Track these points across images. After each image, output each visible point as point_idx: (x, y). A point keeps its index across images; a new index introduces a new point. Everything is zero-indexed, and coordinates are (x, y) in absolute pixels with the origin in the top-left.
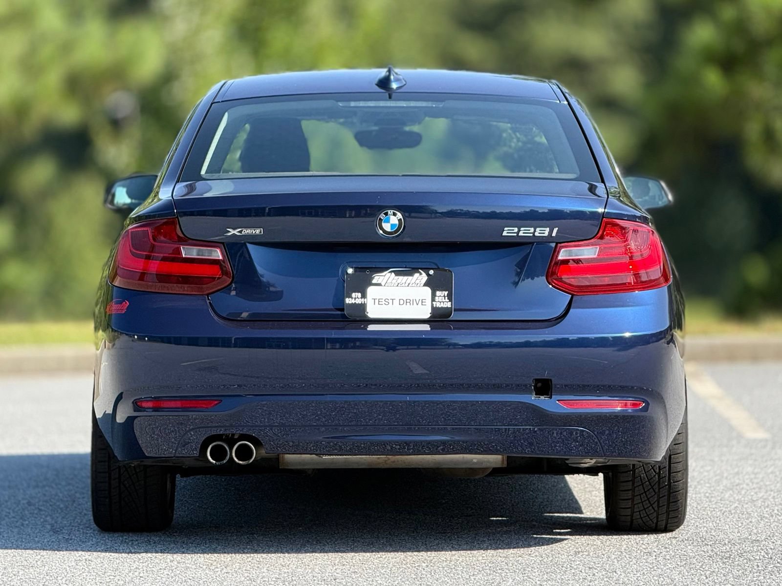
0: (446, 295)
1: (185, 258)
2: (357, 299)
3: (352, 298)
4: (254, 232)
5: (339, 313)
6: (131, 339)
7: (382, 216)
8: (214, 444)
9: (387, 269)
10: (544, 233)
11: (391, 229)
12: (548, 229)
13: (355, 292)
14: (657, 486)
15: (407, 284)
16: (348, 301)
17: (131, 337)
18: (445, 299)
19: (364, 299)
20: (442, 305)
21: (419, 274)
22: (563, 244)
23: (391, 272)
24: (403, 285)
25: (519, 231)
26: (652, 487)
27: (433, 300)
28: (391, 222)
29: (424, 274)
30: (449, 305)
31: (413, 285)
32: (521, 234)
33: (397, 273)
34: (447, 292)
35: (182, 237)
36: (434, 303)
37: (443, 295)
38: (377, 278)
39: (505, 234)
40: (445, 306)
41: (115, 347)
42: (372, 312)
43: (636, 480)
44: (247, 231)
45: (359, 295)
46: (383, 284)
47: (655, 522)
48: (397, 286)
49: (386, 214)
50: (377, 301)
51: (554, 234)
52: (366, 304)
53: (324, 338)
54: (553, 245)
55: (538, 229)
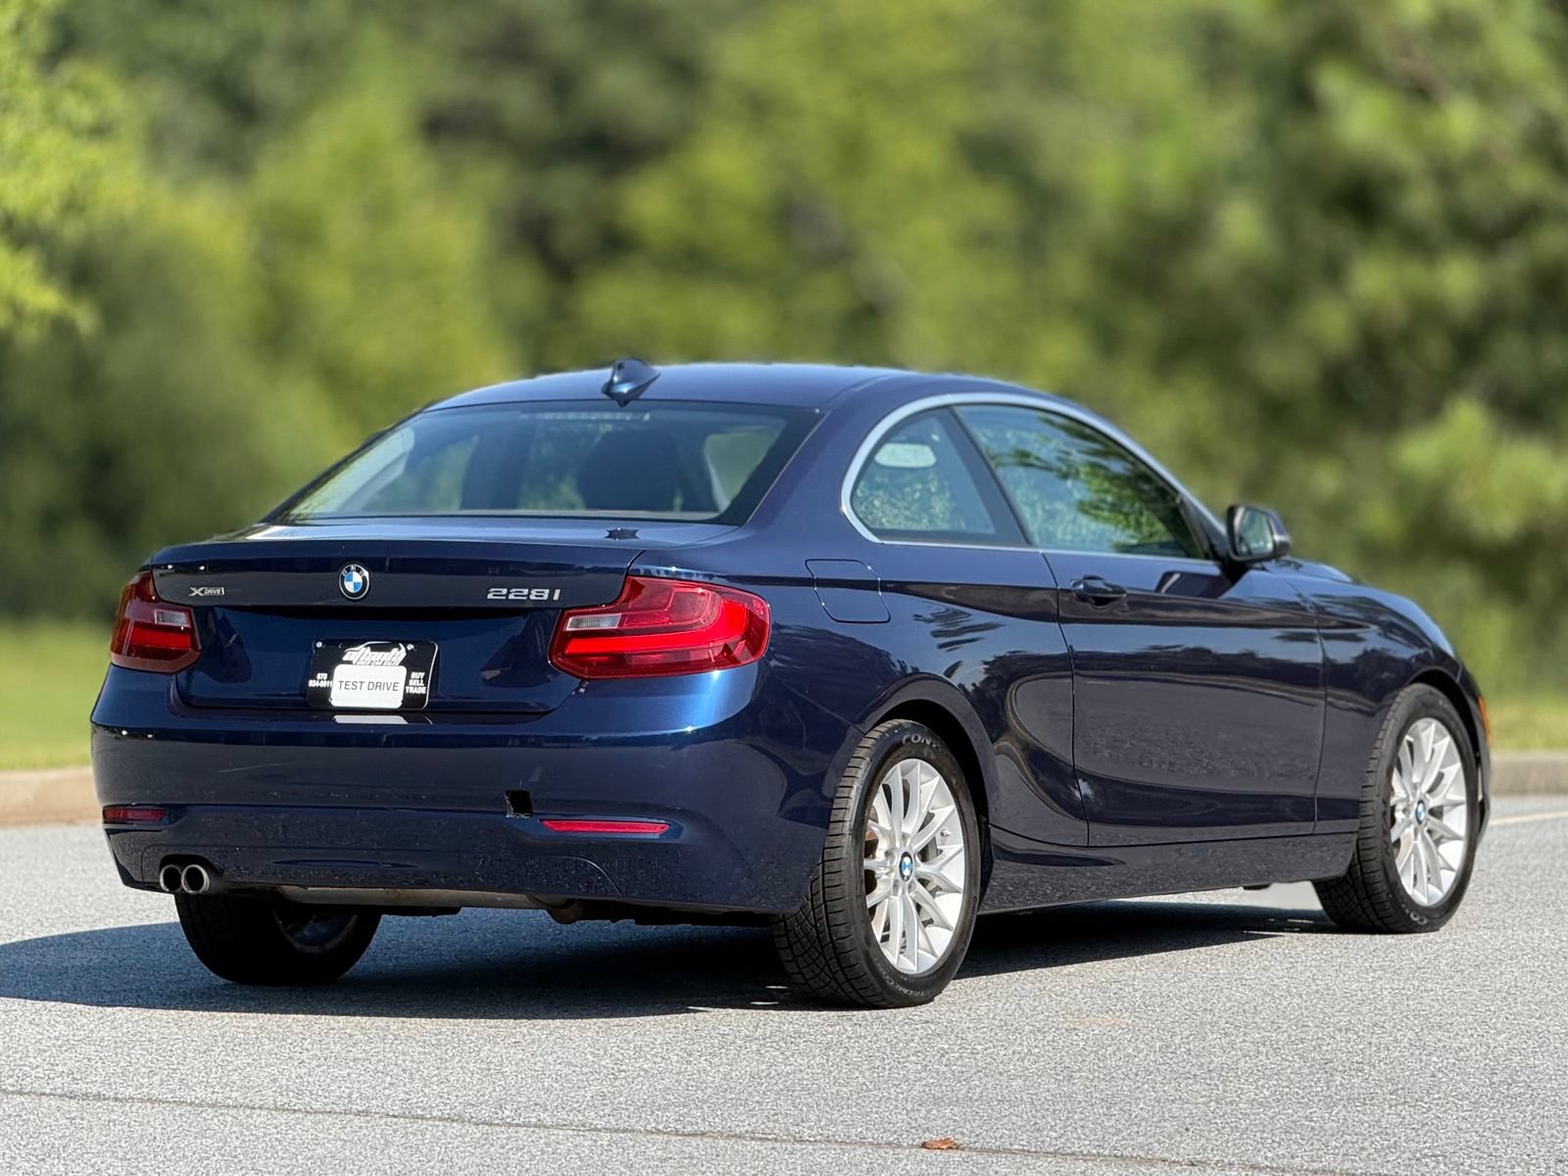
0: (422, 678)
1: (157, 625)
2: (322, 682)
3: (316, 680)
4: (215, 593)
5: (302, 698)
7: (344, 572)
8: (173, 866)
9: (362, 642)
10: (542, 596)
11: (354, 590)
12: (547, 591)
13: (321, 672)
15: (380, 663)
16: (312, 683)
18: (420, 682)
19: (330, 681)
20: (416, 691)
21: (396, 649)
22: (571, 611)
23: (366, 646)
24: (376, 663)
25: (509, 593)
26: (813, 945)
27: (407, 684)
28: (355, 580)
29: (403, 649)
30: (422, 690)
31: (388, 664)
32: (511, 597)
34: (424, 673)
36: (407, 688)
37: (419, 677)
38: (350, 655)
39: (490, 596)
40: (419, 692)
42: (338, 699)
43: (791, 934)
44: (209, 592)
45: (325, 676)
46: (354, 662)
48: (370, 664)
49: (349, 570)
50: (343, 684)
51: (556, 597)
52: (331, 688)
54: (558, 611)
55: (534, 592)
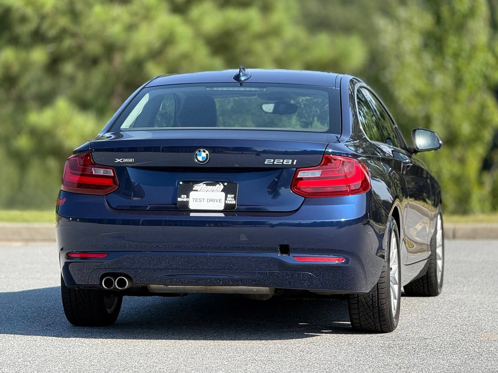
0: (233, 197)
1: (94, 175)
2: (184, 199)
3: (181, 198)
4: (129, 161)
5: (174, 206)
6: (68, 220)
7: (197, 152)
8: (106, 278)
9: (201, 182)
10: (289, 163)
11: (202, 160)
12: (291, 160)
13: (183, 195)
14: (371, 306)
15: (212, 191)
16: (179, 199)
17: (68, 219)
18: (232, 199)
19: (188, 198)
20: (231, 202)
21: (219, 185)
22: (300, 169)
23: (204, 184)
24: (210, 191)
25: (274, 161)
26: (369, 307)
27: (226, 199)
28: (202, 156)
29: (222, 185)
30: (234, 202)
31: (216, 191)
32: (275, 163)
33: (207, 184)
34: (234, 195)
35: (93, 163)
36: (226, 201)
37: (231, 197)
38: (196, 187)
39: (266, 163)
40: (232, 203)
41: (59, 224)
42: (192, 206)
43: (359, 303)
44: (126, 160)
45: (186, 196)
46: (199, 190)
47: (374, 327)
48: (207, 191)
49: (200, 151)
50: (195, 200)
51: (295, 163)
52: (189, 201)
53: (162, 220)
54: (295, 169)
55: (285, 161)
